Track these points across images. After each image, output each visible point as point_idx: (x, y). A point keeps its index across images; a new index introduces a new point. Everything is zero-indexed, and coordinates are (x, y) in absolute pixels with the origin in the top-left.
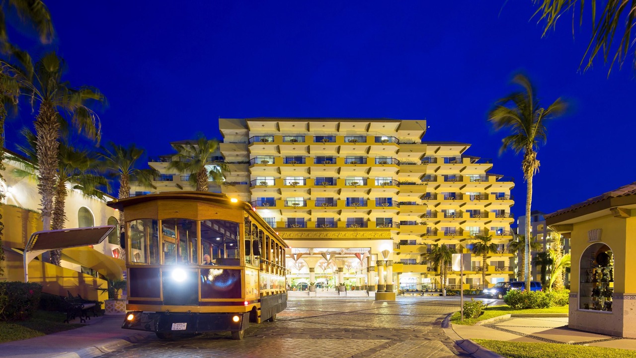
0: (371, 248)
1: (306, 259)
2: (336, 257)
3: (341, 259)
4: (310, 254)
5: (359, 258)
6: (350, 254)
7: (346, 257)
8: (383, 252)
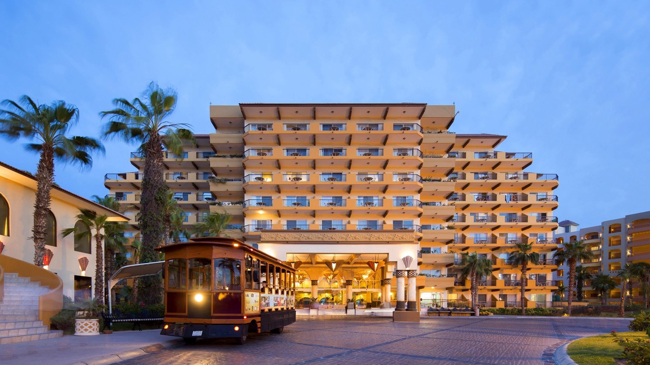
0: (388, 254)
1: (308, 270)
2: (344, 268)
3: (350, 269)
4: (311, 263)
5: (373, 269)
6: (361, 263)
7: (356, 268)
8: (404, 259)
